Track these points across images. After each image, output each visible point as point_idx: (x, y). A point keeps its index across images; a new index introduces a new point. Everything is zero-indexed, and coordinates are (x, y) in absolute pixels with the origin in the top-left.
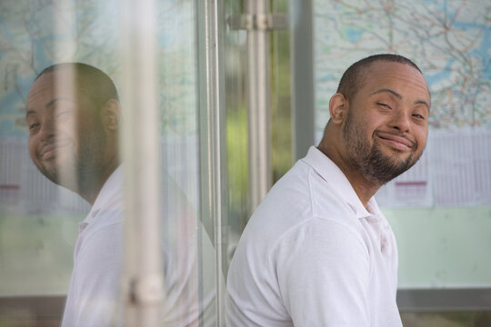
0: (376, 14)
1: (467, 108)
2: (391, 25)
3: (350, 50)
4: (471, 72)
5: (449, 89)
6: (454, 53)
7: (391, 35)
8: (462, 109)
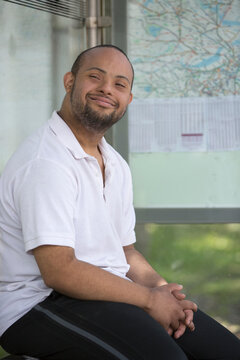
0: (169, 16)
1: (231, 82)
2: (180, 23)
3: (153, 42)
4: (233, 56)
5: (218, 68)
6: (222, 43)
7: (180, 30)
8: (227, 82)
